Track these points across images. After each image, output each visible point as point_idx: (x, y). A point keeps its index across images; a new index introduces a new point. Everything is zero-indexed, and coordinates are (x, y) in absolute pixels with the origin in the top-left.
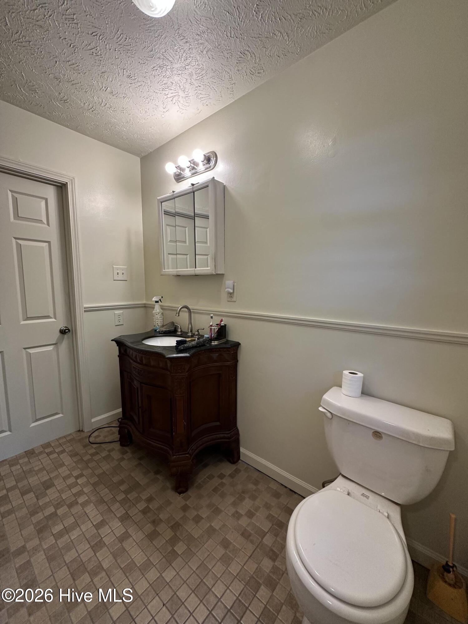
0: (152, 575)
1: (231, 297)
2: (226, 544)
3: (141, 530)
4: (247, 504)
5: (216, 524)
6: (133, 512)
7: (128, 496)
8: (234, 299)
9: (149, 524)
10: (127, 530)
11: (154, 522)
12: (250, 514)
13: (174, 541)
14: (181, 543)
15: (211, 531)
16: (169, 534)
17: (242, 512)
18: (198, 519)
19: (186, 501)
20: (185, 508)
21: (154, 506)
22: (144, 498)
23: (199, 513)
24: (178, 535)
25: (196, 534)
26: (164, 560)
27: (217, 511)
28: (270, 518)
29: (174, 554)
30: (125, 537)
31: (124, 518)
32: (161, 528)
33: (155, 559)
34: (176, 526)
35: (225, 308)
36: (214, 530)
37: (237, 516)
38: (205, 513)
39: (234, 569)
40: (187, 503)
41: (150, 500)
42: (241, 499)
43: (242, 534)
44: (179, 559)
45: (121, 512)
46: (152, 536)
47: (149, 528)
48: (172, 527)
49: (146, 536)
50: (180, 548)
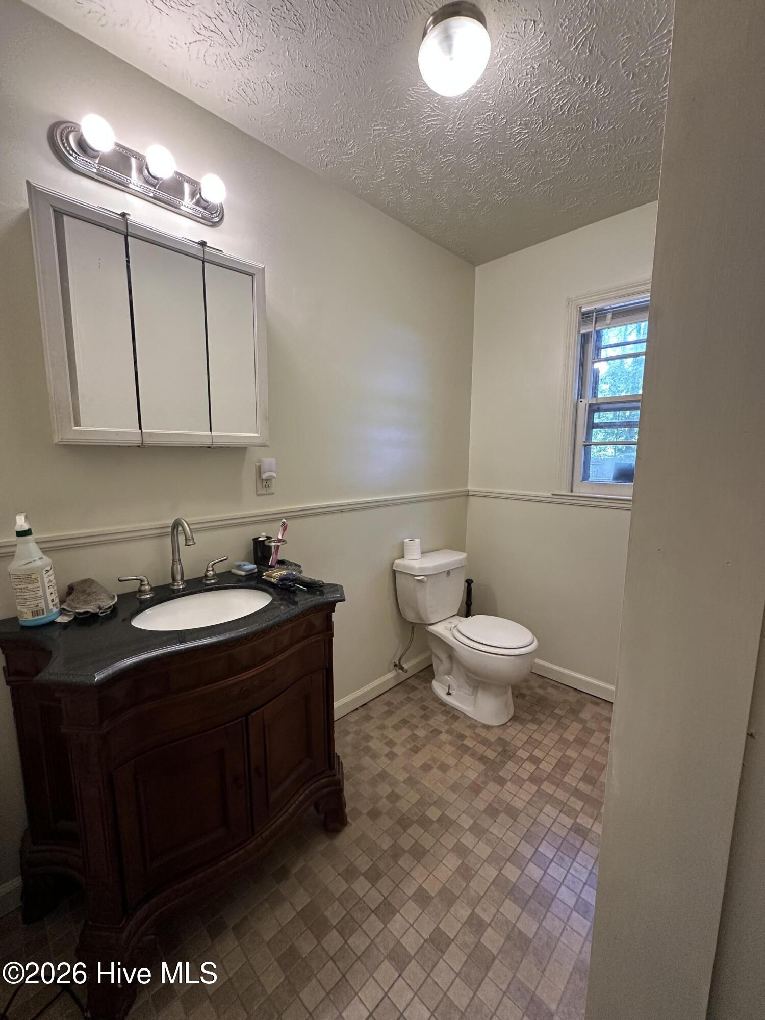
0: (468, 840)
1: (267, 486)
2: (426, 768)
3: (411, 873)
4: (376, 744)
5: (402, 776)
6: (374, 898)
7: (334, 924)
8: (273, 490)
9: (400, 862)
10: (410, 898)
11: (396, 857)
12: (391, 743)
13: (424, 823)
14: (428, 813)
15: (411, 782)
16: (415, 831)
17: (387, 750)
18: (394, 797)
19: (361, 814)
20: (374, 814)
21: (363, 863)
22: (344, 886)
23: (385, 796)
24: (416, 819)
25: (414, 797)
26: (450, 830)
27: (383, 776)
28: (396, 727)
29: (442, 819)
30: (422, 898)
31: (386, 910)
32: (406, 842)
33: (449, 841)
34: (404, 823)
35: (254, 507)
36: (410, 778)
37: (391, 756)
38: (384, 789)
39: (451, 761)
40: (365, 812)
41: (350, 874)
42: (367, 749)
43: (416, 752)
44: (447, 813)
45: (374, 924)
46: (418, 853)
47: (405, 862)
48: (405, 829)
49: (419, 862)
50: (433, 813)
